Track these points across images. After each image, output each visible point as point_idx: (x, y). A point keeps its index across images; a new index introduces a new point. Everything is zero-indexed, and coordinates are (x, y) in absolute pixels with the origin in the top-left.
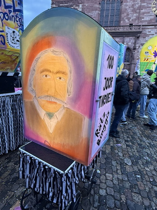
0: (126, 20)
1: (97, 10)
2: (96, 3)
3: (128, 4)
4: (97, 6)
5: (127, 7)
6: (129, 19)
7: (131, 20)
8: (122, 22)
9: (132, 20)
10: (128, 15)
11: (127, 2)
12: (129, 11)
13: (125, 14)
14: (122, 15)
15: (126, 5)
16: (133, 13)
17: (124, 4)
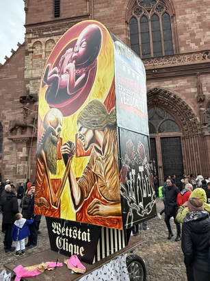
0: (193, 45)
1: (122, 33)
2: (119, 22)
3: (187, 16)
4: (123, 26)
5: (188, 22)
6: (197, 42)
7: (202, 43)
8: (183, 50)
9: (205, 43)
10: (193, 34)
11: (186, 14)
12: (194, 27)
13: (188, 35)
14: (180, 37)
15: (185, 20)
16: (205, 31)
17: (180, 17)
